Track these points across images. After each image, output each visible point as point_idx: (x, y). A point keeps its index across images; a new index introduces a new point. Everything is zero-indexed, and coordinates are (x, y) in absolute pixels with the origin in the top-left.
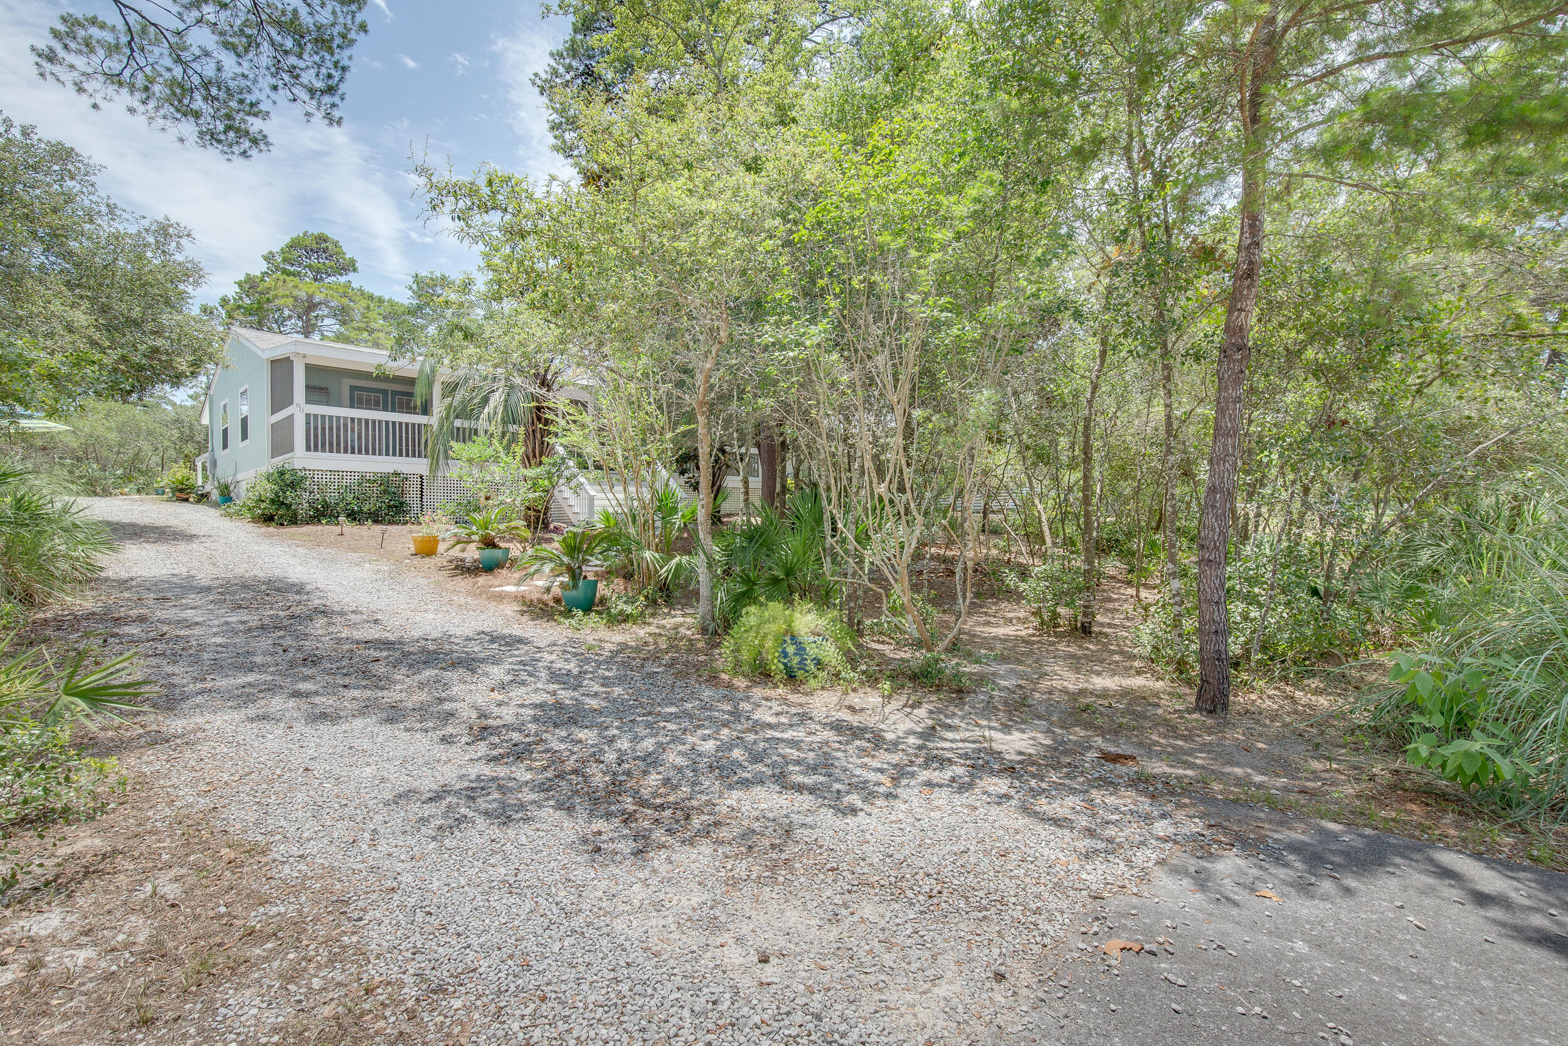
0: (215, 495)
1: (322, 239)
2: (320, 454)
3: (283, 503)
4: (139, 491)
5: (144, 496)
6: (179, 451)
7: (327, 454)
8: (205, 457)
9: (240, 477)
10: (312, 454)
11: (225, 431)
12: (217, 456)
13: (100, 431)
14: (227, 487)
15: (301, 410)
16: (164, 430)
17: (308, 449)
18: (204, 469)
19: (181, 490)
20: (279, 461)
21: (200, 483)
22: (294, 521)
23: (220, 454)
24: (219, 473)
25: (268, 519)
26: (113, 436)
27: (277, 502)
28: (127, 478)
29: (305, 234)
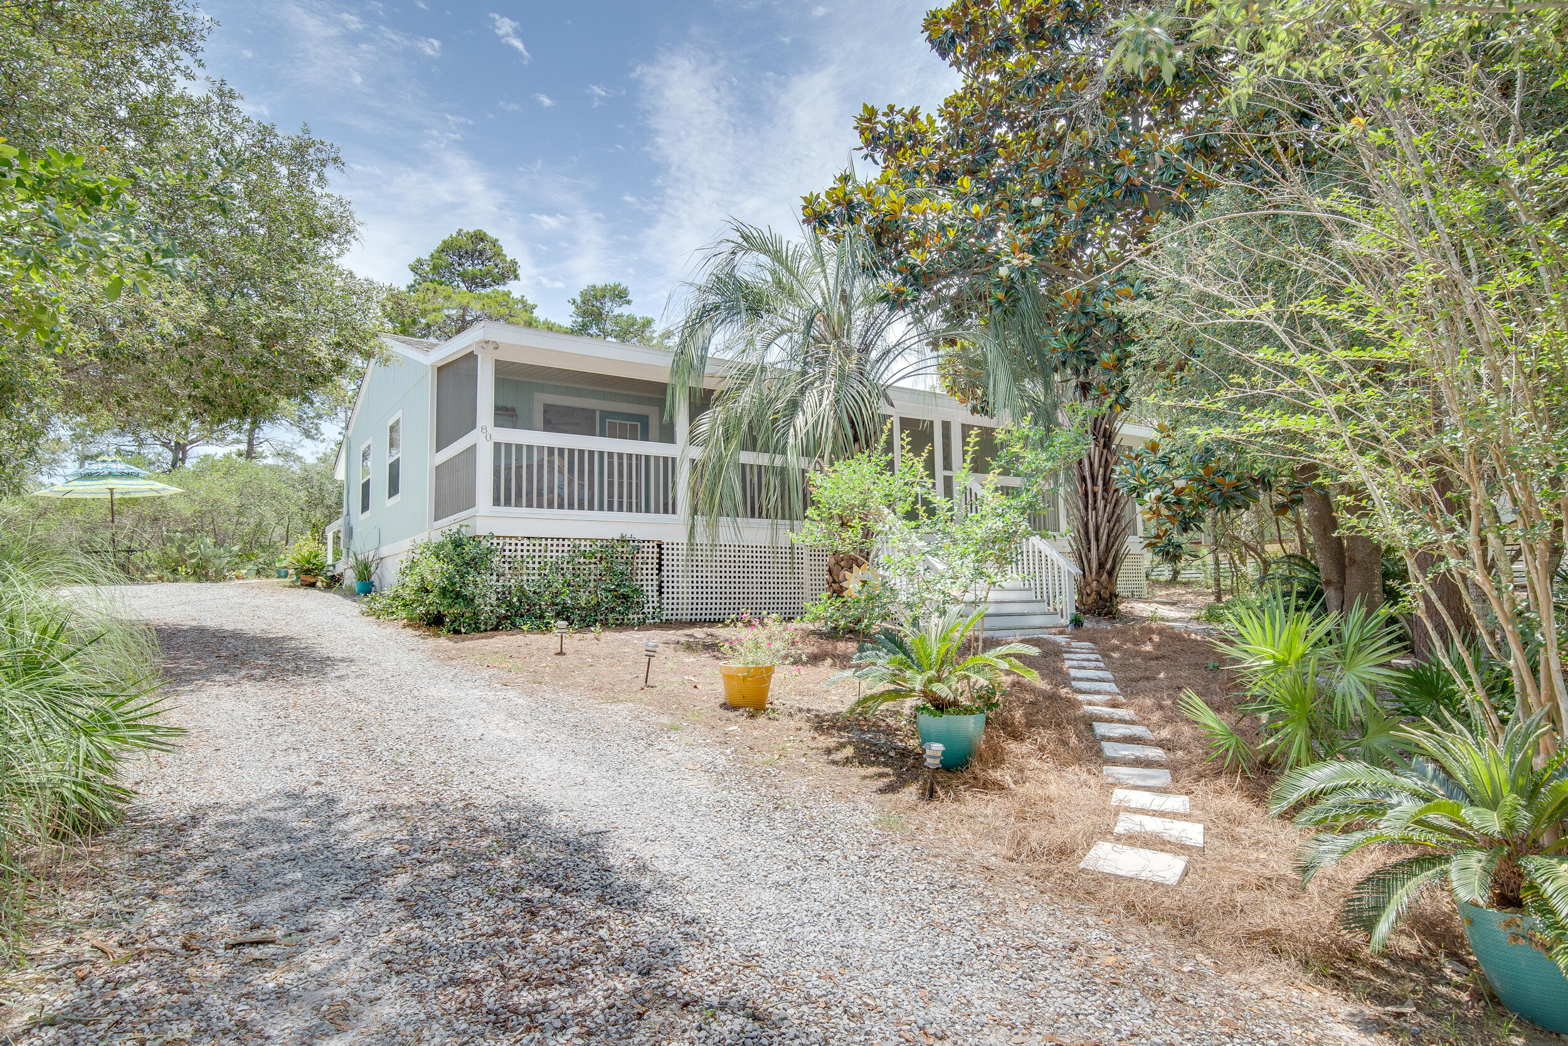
0: (350, 579)
1: (479, 237)
2: (513, 510)
3: (458, 595)
4: (258, 572)
5: (264, 580)
6: (307, 520)
7: (524, 511)
8: (337, 525)
9: (385, 551)
10: (502, 510)
11: (366, 486)
12: (353, 523)
13: (219, 494)
14: (367, 567)
15: (488, 437)
16: (290, 492)
17: (496, 502)
18: (337, 538)
19: (307, 572)
20: (450, 523)
21: (330, 561)
22: (476, 627)
23: (359, 520)
24: (357, 545)
25: (435, 622)
26: (232, 501)
27: (452, 593)
28: (246, 555)
29: (459, 233)
